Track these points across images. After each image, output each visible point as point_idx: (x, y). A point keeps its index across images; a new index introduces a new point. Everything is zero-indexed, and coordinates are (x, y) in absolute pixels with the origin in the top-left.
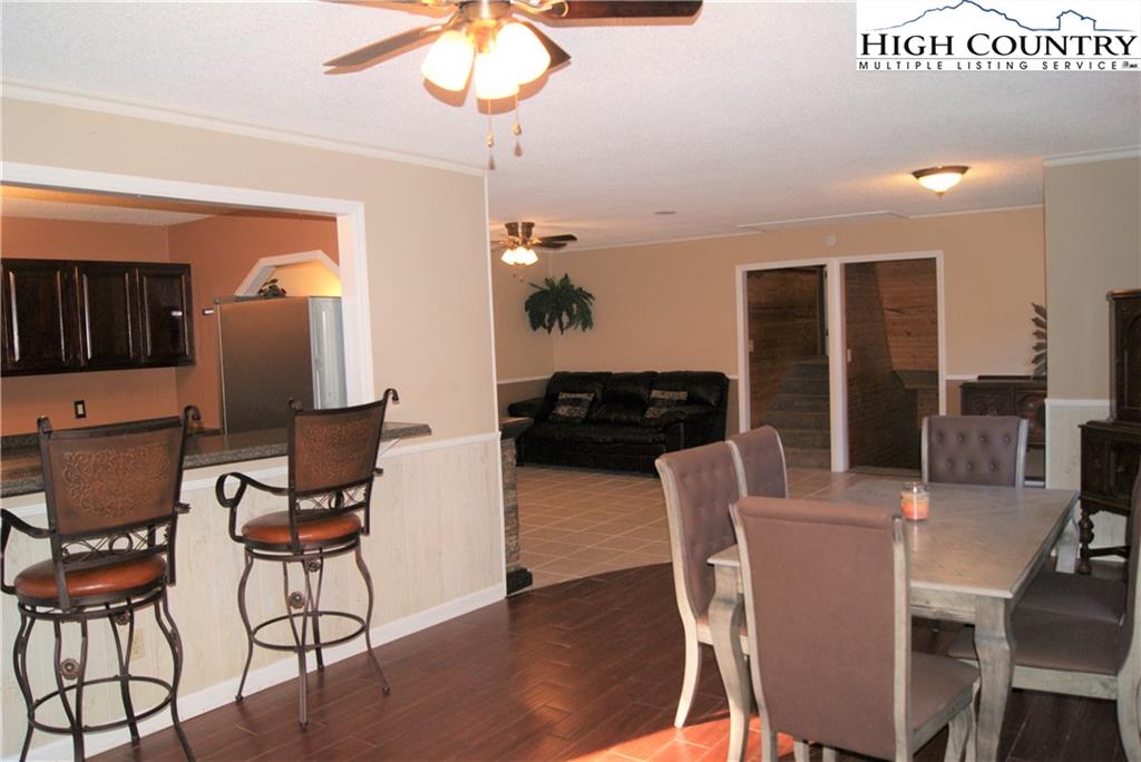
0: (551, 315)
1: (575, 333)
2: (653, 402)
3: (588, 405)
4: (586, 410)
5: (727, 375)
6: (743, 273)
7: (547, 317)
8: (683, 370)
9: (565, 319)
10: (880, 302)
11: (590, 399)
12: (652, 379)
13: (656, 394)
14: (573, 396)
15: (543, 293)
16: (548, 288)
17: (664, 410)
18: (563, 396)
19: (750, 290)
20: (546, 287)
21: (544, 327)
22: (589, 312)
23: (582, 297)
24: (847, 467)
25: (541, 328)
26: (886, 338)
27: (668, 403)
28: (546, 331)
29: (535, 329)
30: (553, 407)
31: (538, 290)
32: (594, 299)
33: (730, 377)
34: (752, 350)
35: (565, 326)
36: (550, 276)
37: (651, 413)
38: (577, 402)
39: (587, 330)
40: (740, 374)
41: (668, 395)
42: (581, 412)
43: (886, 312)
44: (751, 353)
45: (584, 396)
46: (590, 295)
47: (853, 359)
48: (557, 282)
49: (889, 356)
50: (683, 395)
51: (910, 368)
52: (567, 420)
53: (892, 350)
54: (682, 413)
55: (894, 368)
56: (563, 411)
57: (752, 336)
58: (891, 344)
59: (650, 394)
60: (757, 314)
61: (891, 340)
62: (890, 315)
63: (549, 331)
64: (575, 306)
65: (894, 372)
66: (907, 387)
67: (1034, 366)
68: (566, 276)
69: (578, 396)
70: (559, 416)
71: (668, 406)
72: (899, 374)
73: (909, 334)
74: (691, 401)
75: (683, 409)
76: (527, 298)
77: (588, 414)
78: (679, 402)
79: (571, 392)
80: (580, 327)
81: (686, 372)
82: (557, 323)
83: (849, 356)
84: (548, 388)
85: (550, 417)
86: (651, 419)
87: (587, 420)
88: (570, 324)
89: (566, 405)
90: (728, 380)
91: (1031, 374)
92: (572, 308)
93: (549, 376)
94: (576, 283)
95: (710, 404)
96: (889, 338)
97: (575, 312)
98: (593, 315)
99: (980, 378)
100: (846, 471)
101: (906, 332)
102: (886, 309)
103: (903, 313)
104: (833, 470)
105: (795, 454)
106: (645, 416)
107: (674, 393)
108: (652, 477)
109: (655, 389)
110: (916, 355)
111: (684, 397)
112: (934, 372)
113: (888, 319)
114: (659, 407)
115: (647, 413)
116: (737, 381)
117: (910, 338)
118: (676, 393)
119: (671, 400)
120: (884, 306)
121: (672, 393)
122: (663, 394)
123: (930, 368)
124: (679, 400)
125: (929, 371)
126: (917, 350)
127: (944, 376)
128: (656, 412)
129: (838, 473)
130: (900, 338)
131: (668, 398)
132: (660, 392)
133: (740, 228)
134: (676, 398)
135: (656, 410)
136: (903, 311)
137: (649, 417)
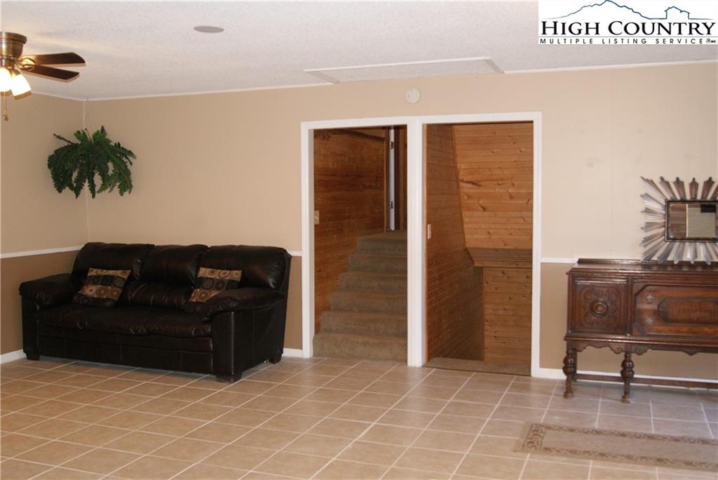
0: (80, 174)
1: (111, 197)
2: (200, 282)
3: (122, 284)
4: (120, 291)
5: (289, 252)
6: (310, 130)
7: (75, 175)
8: (237, 244)
9: (98, 180)
10: (457, 174)
11: (126, 277)
12: (201, 255)
13: (204, 272)
14: (105, 272)
15: (72, 148)
16: (79, 142)
17: (214, 294)
18: (93, 272)
19: (317, 154)
20: (76, 141)
21: (72, 188)
22: (128, 173)
23: (120, 155)
24: (425, 361)
25: (67, 191)
26: (461, 213)
27: (218, 284)
28: (73, 194)
29: (60, 191)
30: (80, 285)
31: (66, 144)
32: (134, 157)
33: (292, 253)
34: (318, 223)
35: (97, 189)
36: (82, 128)
37: (198, 296)
38: (108, 281)
39: (126, 193)
40: (303, 250)
41: (219, 274)
42: (113, 293)
43: (462, 184)
44: (316, 226)
45: (119, 273)
46: (130, 153)
47: (432, 234)
48: (90, 135)
49: (463, 232)
50: (236, 275)
51: (485, 246)
52: (96, 303)
53: (465, 226)
54: (233, 299)
55: (467, 246)
56: (90, 291)
57: (318, 206)
58: (466, 220)
59: (197, 271)
60: (324, 182)
61: (466, 214)
62: (466, 188)
63: (77, 195)
64: (110, 165)
65: (466, 250)
66: (476, 265)
67: (643, 250)
68: (103, 129)
69: (111, 272)
70: (86, 297)
71: (218, 289)
72: (470, 251)
73: (484, 209)
75: (234, 293)
76: (52, 153)
77: (122, 296)
78: (231, 284)
79: (103, 268)
80: (116, 190)
81: (240, 247)
82: (86, 184)
83: (429, 232)
84: (77, 262)
85: (75, 298)
86: (197, 303)
87: (122, 303)
88: (103, 188)
89: (95, 284)
90: (290, 257)
92: (107, 168)
93: (79, 248)
94: (114, 137)
95: (268, 286)
96: (464, 213)
97: (110, 172)
98: (132, 177)
99: (581, 261)
100: (424, 366)
101: (482, 207)
102: (462, 181)
103: (480, 186)
104: (409, 364)
105: (365, 344)
106: (191, 300)
107: (225, 271)
108: (196, 377)
109: (204, 267)
110: (491, 231)
111: (236, 276)
112: (509, 250)
113: (464, 192)
114: (207, 289)
115: (193, 295)
116: (301, 257)
117: (486, 214)
118: (228, 272)
119: (221, 281)
120: (461, 177)
121: (223, 272)
122: (212, 272)
123: (505, 245)
124: (231, 282)
125: (503, 249)
126: (492, 226)
127: (539, 259)
128: (203, 295)
129: (415, 368)
130: (476, 213)
131: (218, 278)
132: (209, 270)
133: (307, 72)
134: (228, 278)
135: (204, 292)
136: (480, 183)
137: (194, 301)
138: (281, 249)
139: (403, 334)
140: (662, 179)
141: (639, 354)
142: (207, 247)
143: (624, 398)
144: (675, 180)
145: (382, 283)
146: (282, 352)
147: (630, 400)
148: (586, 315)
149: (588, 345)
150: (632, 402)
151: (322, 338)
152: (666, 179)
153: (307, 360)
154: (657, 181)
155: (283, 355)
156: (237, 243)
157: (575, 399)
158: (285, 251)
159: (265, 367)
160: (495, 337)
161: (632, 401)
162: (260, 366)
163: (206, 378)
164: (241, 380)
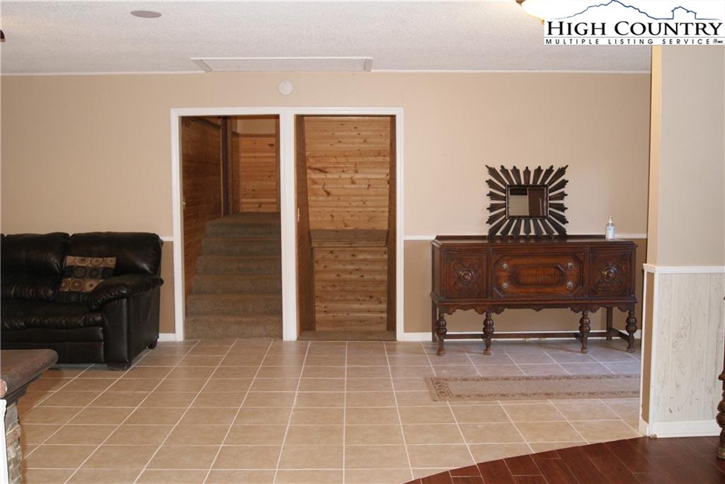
2: (71, 271)
5: (161, 238)
6: (178, 118)
10: (305, 160)
12: (63, 243)
13: (70, 260)
26: (307, 197)
27: (92, 272)
33: (164, 238)
37: (67, 285)
40: (173, 235)
41: (89, 262)
43: (309, 171)
44: (184, 211)
49: (308, 215)
50: (111, 262)
51: (327, 228)
55: (311, 227)
58: (311, 204)
59: (62, 259)
62: (313, 174)
65: (309, 231)
66: (313, 245)
67: (489, 227)
71: (92, 277)
73: (328, 194)
74: (121, 269)
78: (106, 271)
81: (108, 234)
83: (299, 215)
86: (71, 293)
90: (162, 242)
91: (486, 234)
99: (439, 238)
100: (298, 339)
101: (326, 192)
102: (310, 168)
103: (326, 172)
104: (285, 338)
105: (239, 323)
106: (61, 289)
107: (98, 259)
108: (84, 368)
109: (70, 255)
110: (334, 214)
111: (111, 264)
112: (348, 231)
113: (310, 178)
114: (79, 278)
115: (63, 285)
116: (172, 243)
117: (330, 198)
118: (101, 259)
119: (95, 269)
120: (308, 165)
121: (95, 259)
122: (83, 260)
123: (346, 226)
124: (106, 269)
125: (344, 230)
126: (335, 209)
127: (402, 236)
128: (76, 284)
129: (290, 342)
130: (321, 198)
131: (90, 265)
132: (78, 258)
133: (193, 60)
134: (102, 266)
135: (77, 282)
136: (325, 170)
137: (67, 290)
138: (154, 234)
139: (278, 312)
140: (502, 167)
141: (498, 313)
142: (67, 235)
143: (486, 351)
144: (512, 168)
145: (241, 265)
146: (158, 337)
147: (491, 352)
148: (455, 283)
149: (457, 308)
150: (493, 354)
151: (194, 321)
152: (506, 168)
153: (180, 342)
154: (498, 169)
155: (159, 340)
156: (104, 230)
157: (447, 355)
158: (158, 236)
159: (146, 354)
160: (325, 312)
161: (492, 352)
162: (143, 353)
163: (92, 368)
164: (132, 367)
